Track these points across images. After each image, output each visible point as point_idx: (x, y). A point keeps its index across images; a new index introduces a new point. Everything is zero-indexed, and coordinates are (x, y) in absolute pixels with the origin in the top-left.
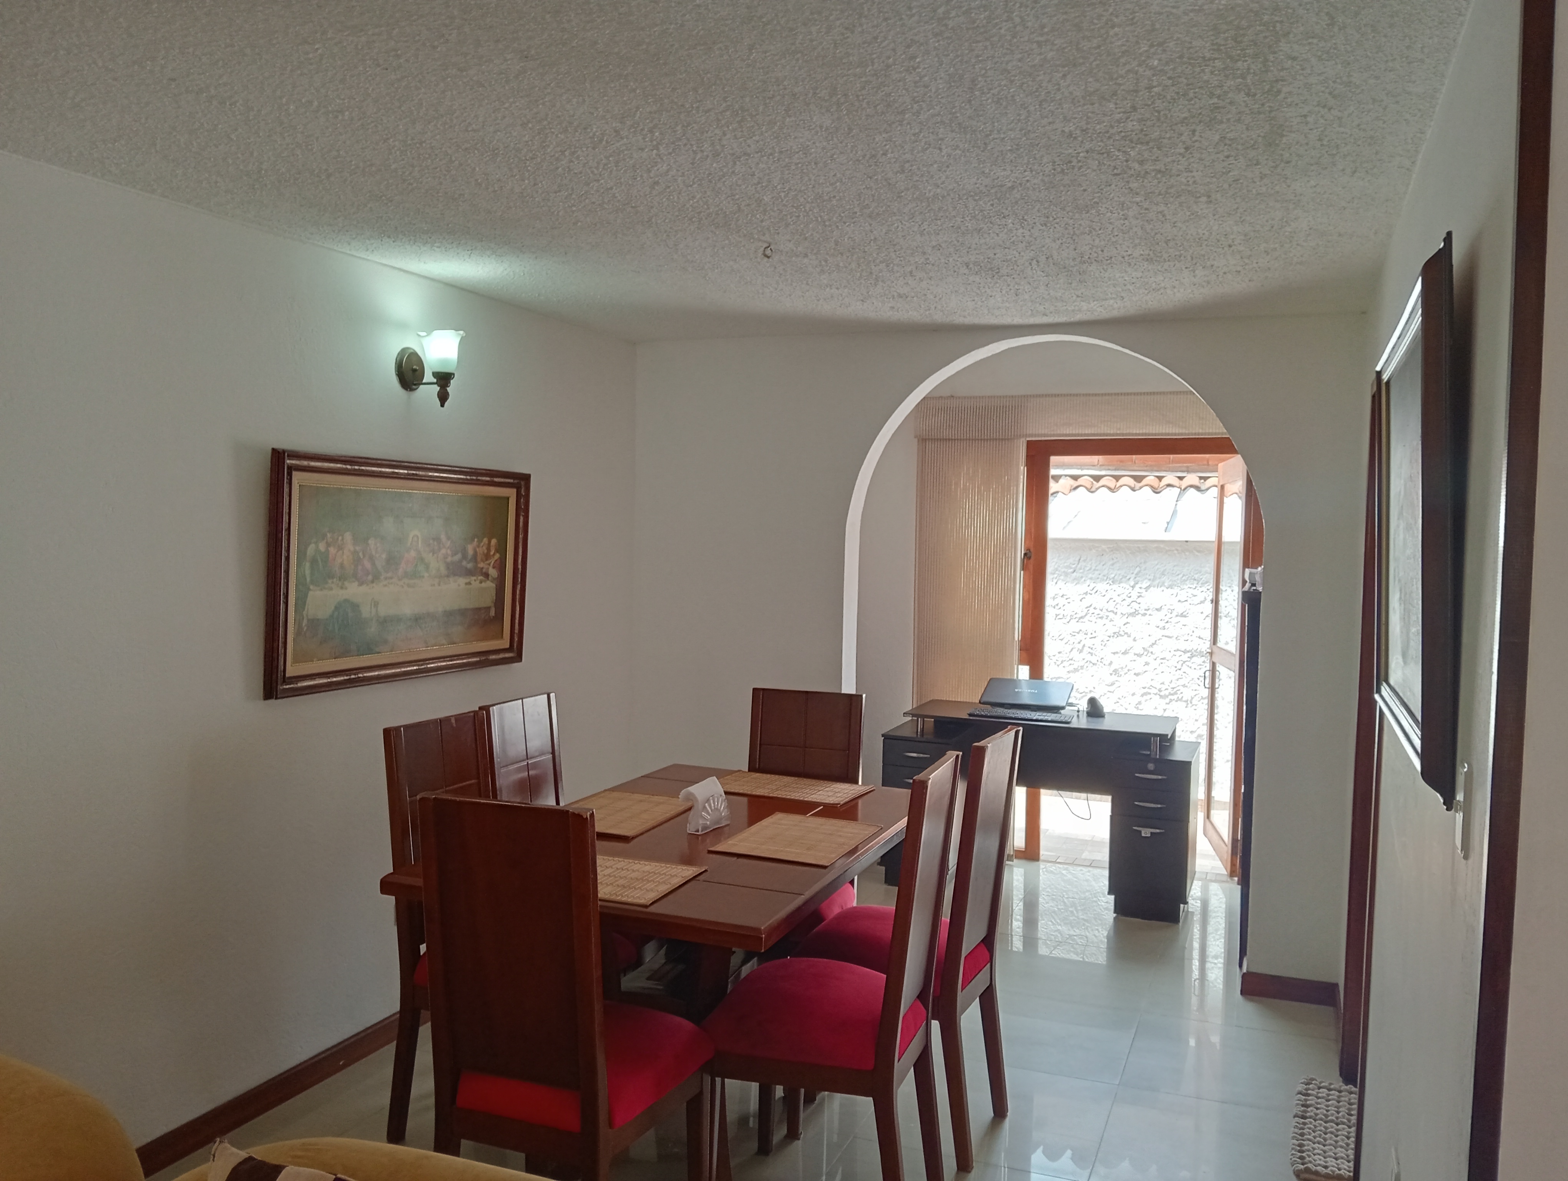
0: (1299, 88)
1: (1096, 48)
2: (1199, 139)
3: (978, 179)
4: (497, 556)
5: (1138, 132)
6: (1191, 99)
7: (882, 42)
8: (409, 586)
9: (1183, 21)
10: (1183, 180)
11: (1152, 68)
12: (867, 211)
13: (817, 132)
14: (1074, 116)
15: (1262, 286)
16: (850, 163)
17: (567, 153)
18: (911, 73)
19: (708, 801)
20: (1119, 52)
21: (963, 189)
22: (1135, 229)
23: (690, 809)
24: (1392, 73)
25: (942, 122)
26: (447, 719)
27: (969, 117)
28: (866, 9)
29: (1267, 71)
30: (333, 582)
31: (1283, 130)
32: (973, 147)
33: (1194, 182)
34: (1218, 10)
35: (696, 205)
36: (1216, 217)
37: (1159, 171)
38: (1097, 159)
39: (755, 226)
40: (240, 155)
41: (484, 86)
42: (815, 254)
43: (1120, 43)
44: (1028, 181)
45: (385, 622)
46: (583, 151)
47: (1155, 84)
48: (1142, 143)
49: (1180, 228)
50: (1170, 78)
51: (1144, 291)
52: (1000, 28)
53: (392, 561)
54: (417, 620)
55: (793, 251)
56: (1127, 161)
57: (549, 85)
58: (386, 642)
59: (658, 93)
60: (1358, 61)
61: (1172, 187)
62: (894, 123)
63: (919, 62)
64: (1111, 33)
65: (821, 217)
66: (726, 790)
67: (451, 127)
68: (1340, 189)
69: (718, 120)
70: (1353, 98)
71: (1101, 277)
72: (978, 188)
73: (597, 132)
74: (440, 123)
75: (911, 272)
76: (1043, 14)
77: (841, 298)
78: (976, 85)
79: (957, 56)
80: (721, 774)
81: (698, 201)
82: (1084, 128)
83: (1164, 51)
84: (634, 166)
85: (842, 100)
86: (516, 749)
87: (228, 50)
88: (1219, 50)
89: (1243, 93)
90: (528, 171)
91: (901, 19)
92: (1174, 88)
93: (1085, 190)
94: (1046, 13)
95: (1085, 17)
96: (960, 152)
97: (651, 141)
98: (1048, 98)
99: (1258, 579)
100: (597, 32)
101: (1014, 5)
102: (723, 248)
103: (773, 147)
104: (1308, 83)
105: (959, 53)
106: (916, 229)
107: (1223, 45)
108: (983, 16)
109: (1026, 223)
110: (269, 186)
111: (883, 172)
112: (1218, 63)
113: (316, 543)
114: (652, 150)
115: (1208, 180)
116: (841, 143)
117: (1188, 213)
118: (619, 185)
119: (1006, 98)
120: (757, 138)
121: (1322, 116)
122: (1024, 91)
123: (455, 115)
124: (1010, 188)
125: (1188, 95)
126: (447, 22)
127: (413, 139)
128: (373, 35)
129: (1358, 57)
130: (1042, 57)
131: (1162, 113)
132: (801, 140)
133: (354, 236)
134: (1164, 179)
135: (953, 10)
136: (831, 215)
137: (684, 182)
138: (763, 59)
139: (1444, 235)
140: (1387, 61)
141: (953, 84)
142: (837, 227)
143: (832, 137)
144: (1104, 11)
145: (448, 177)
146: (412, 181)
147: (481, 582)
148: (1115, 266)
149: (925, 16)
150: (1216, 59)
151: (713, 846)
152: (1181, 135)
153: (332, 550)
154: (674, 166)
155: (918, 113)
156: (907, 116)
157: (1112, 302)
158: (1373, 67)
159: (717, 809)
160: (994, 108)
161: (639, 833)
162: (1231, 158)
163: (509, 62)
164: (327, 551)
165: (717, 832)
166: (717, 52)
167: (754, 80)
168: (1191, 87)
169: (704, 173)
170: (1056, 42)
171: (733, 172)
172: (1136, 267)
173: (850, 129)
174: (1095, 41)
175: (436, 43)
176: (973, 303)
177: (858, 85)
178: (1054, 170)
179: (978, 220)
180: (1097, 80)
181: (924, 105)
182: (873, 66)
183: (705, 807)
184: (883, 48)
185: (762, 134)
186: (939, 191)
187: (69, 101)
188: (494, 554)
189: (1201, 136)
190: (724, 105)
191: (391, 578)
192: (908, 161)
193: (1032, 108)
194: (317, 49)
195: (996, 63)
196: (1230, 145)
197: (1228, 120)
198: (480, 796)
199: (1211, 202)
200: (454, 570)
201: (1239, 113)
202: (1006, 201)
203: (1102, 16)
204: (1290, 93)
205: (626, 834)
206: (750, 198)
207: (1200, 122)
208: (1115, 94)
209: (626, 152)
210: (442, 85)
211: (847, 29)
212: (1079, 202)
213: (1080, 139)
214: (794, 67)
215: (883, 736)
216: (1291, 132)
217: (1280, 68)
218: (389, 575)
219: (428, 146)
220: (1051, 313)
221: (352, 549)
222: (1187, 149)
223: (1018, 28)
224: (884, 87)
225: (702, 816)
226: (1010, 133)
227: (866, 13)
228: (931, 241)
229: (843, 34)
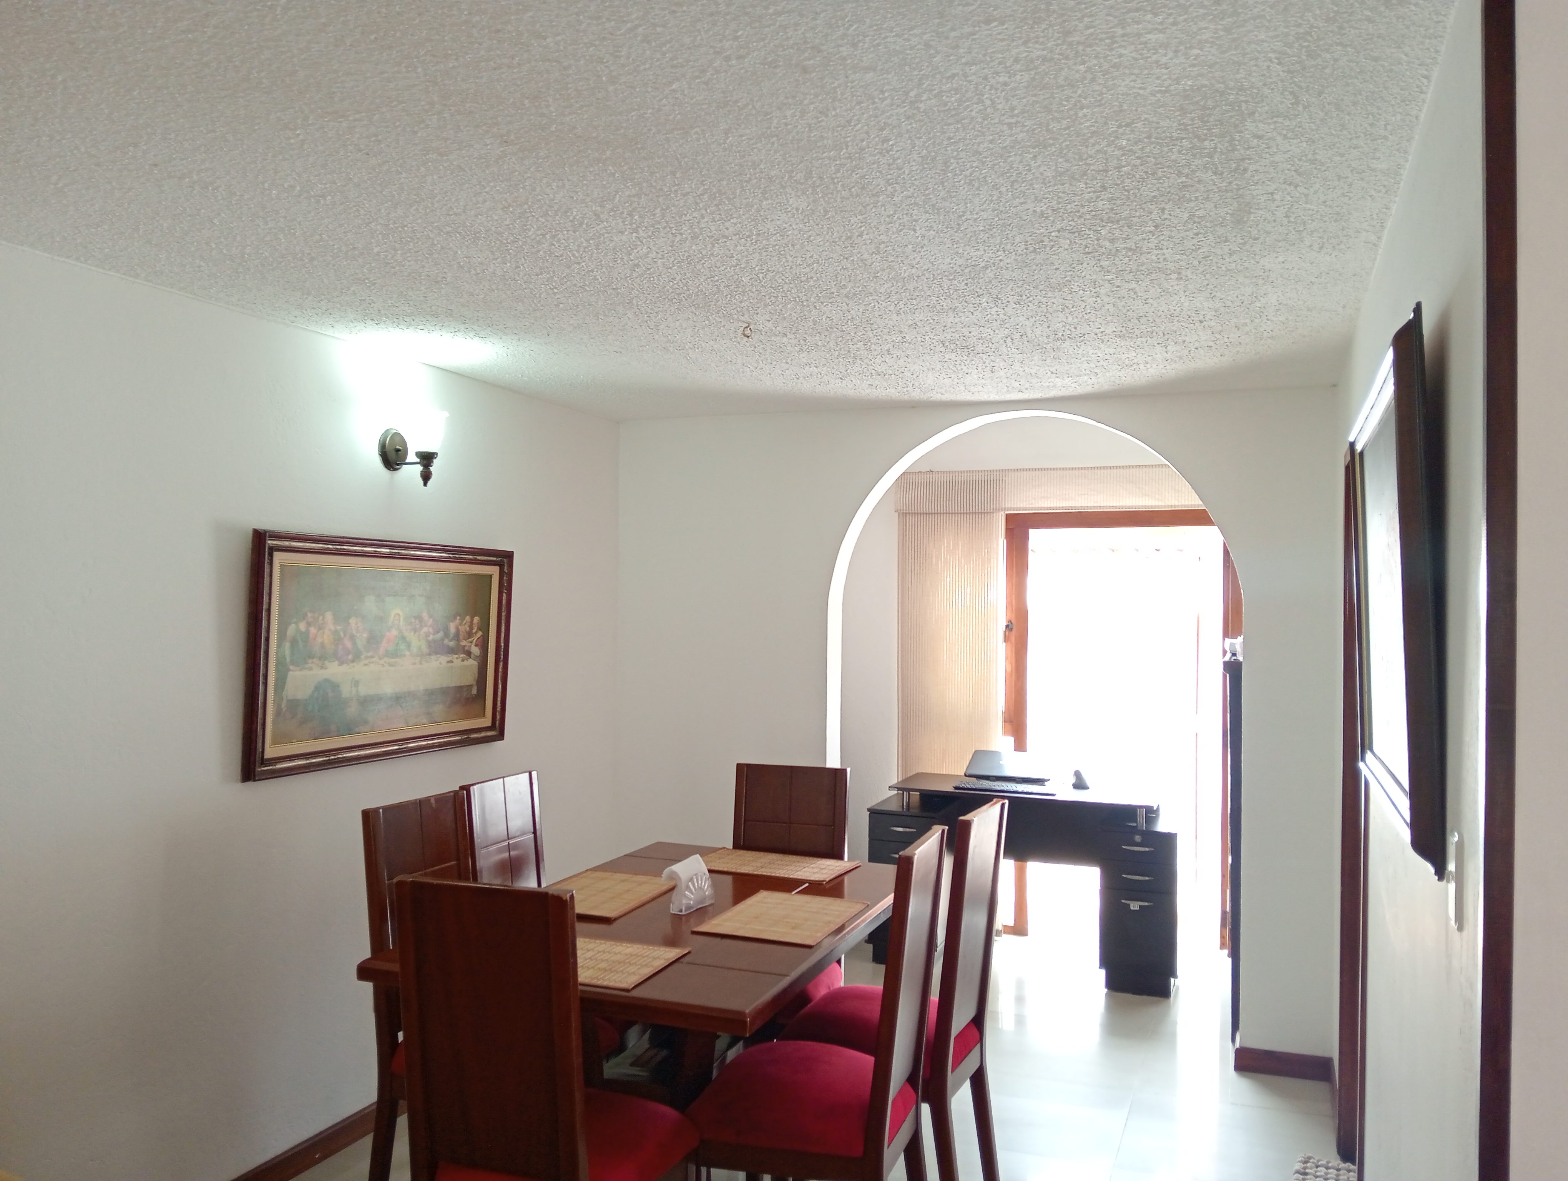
0: (1265, 166)
1: (1065, 129)
2: (1169, 217)
3: (952, 259)
4: (480, 634)
5: (1108, 211)
6: (1160, 178)
7: (855, 125)
8: (390, 665)
9: (1150, 102)
10: (1154, 258)
11: (1121, 148)
12: (844, 291)
13: (794, 215)
14: (1046, 196)
15: (1234, 360)
16: (826, 245)
17: (548, 237)
18: (884, 156)
19: (691, 880)
20: (1088, 133)
21: (938, 269)
22: (1107, 307)
23: (672, 889)
24: (1356, 150)
25: (916, 204)
26: (427, 800)
27: (942, 198)
28: (839, 93)
29: (1233, 150)
30: (313, 663)
31: (1251, 208)
32: (947, 228)
33: (1165, 259)
34: (1185, 90)
35: (676, 286)
36: (1187, 293)
37: (1130, 249)
38: (1068, 238)
39: (735, 306)
40: (222, 240)
41: (464, 171)
42: (794, 333)
43: (1089, 124)
44: (1001, 260)
45: (365, 702)
46: (564, 235)
47: (1124, 163)
48: (1112, 222)
49: (1152, 305)
50: (1138, 158)
51: (1118, 367)
52: (971, 111)
53: (373, 640)
54: (398, 699)
55: (772, 330)
56: (1098, 240)
57: (529, 169)
58: (366, 722)
59: (636, 177)
60: (1323, 138)
61: (1143, 264)
62: (868, 205)
63: (892, 145)
64: (1080, 115)
65: (799, 297)
66: (709, 868)
67: (432, 211)
68: (1309, 265)
69: (697, 203)
70: (1319, 175)
71: (1075, 354)
72: (952, 268)
73: (577, 215)
74: (422, 207)
75: (888, 350)
76: (1013, 96)
77: (819, 376)
78: (949, 167)
79: (930, 139)
80: (704, 852)
81: (678, 283)
82: (1056, 208)
83: (1132, 131)
84: (614, 249)
85: (818, 183)
86: (497, 830)
87: (209, 135)
88: (1186, 130)
89: (1210, 172)
90: (510, 254)
91: (874, 103)
92: (1142, 167)
93: (1056, 269)
94: (1016, 95)
95: (1054, 98)
96: (934, 233)
97: (631, 225)
98: (1019, 179)
99: (1239, 649)
100: (575, 117)
101: (984, 88)
102: (703, 328)
103: (751, 229)
104: (1273, 161)
105: (931, 135)
106: (892, 308)
107: (1190, 125)
108: (953, 99)
109: (1000, 302)
110: (252, 271)
111: (859, 253)
112: (1185, 143)
113: (296, 623)
114: (632, 233)
115: (1178, 257)
116: (817, 225)
117: (1160, 290)
118: (600, 267)
119: (978, 179)
120: (735, 220)
121: (1288, 194)
122: (996, 172)
123: (437, 199)
124: (983, 267)
125: (1157, 174)
126: (427, 107)
127: (395, 223)
128: (355, 120)
129: (1323, 135)
130: (1013, 138)
131: (1132, 192)
132: (778, 223)
133: (337, 319)
134: (1135, 257)
135: (925, 93)
136: (809, 295)
137: (664, 264)
138: (739, 144)
139: (1413, 306)
140: (1351, 139)
141: (926, 166)
142: (815, 307)
143: (809, 220)
144: (1072, 93)
145: (430, 260)
146: (394, 264)
147: (463, 661)
148: (1088, 343)
149: (898, 99)
150: (1183, 139)
151: (697, 926)
152: (1151, 213)
153: (313, 630)
154: (654, 249)
155: (892, 195)
156: (881, 198)
157: (1086, 378)
158: (1338, 145)
159: (701, 888)
160: (966, 189)
161: (623, 912)
162: (1200, 236)
163: (489, 147)
164: (307, 631)
165: (701, 912)
166: (694, 137)
167: (731, 163)
168: (1159, 166)
169: (683, 255)
170: (1026, 124)
171: (712, 254)
172: (1108, 343)
173: (826, 212)
174: (1065, 122)
175: (416, 129)
176: (950, 379)
177: (833, 168)
178: (1027, 249)
179: (953, 299)
180: (1067, 161)
181: (898, 187)
182: (847, 149)
183: (688, 887)
184: (857, 131)
185: (739, 217)
186: (914, 271)
187: (52, 187)
188: (476, 633)
189: (1170, 215)
190: (702, 188)
191: (372, 657)
192: (883, 242)
193: (1003, 189)
194: (298, 135)
195: (967, 145)
196: (1199, 223)
197: (1197, 198)
198: (460, 878)
199: (1181, 278)
200: (436, 648)
201: (1208, 191)
202: (980, 281)
203: (1071, 97)
204: (1257, 171)
205: (608, 915)
206: (729, 279)
207: (1169, 200)
208: (1085, 173)
209: (606, 236)
210: (423, 169)
211: (821, 113)
212: (1052, 281)
213: (1051, 218)
214: (770, 150)
215: (869, 810)
216: (1258, 209)
217: (1246, 147)
218: (370, 654)
219: (411, 229)
220: (1027, 389)
221: (332, 628)
222: (1156, 227)
223: (989, 110)
224: (858, 169)
225: (685, 896)
226: (982, 213)
227: (840, 97)
228: (907, 320)
229: (817, 118)
